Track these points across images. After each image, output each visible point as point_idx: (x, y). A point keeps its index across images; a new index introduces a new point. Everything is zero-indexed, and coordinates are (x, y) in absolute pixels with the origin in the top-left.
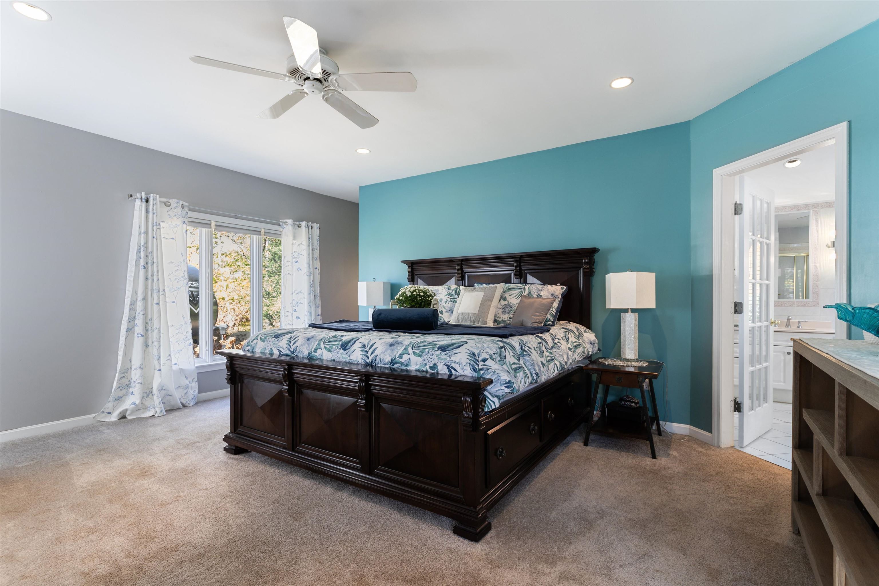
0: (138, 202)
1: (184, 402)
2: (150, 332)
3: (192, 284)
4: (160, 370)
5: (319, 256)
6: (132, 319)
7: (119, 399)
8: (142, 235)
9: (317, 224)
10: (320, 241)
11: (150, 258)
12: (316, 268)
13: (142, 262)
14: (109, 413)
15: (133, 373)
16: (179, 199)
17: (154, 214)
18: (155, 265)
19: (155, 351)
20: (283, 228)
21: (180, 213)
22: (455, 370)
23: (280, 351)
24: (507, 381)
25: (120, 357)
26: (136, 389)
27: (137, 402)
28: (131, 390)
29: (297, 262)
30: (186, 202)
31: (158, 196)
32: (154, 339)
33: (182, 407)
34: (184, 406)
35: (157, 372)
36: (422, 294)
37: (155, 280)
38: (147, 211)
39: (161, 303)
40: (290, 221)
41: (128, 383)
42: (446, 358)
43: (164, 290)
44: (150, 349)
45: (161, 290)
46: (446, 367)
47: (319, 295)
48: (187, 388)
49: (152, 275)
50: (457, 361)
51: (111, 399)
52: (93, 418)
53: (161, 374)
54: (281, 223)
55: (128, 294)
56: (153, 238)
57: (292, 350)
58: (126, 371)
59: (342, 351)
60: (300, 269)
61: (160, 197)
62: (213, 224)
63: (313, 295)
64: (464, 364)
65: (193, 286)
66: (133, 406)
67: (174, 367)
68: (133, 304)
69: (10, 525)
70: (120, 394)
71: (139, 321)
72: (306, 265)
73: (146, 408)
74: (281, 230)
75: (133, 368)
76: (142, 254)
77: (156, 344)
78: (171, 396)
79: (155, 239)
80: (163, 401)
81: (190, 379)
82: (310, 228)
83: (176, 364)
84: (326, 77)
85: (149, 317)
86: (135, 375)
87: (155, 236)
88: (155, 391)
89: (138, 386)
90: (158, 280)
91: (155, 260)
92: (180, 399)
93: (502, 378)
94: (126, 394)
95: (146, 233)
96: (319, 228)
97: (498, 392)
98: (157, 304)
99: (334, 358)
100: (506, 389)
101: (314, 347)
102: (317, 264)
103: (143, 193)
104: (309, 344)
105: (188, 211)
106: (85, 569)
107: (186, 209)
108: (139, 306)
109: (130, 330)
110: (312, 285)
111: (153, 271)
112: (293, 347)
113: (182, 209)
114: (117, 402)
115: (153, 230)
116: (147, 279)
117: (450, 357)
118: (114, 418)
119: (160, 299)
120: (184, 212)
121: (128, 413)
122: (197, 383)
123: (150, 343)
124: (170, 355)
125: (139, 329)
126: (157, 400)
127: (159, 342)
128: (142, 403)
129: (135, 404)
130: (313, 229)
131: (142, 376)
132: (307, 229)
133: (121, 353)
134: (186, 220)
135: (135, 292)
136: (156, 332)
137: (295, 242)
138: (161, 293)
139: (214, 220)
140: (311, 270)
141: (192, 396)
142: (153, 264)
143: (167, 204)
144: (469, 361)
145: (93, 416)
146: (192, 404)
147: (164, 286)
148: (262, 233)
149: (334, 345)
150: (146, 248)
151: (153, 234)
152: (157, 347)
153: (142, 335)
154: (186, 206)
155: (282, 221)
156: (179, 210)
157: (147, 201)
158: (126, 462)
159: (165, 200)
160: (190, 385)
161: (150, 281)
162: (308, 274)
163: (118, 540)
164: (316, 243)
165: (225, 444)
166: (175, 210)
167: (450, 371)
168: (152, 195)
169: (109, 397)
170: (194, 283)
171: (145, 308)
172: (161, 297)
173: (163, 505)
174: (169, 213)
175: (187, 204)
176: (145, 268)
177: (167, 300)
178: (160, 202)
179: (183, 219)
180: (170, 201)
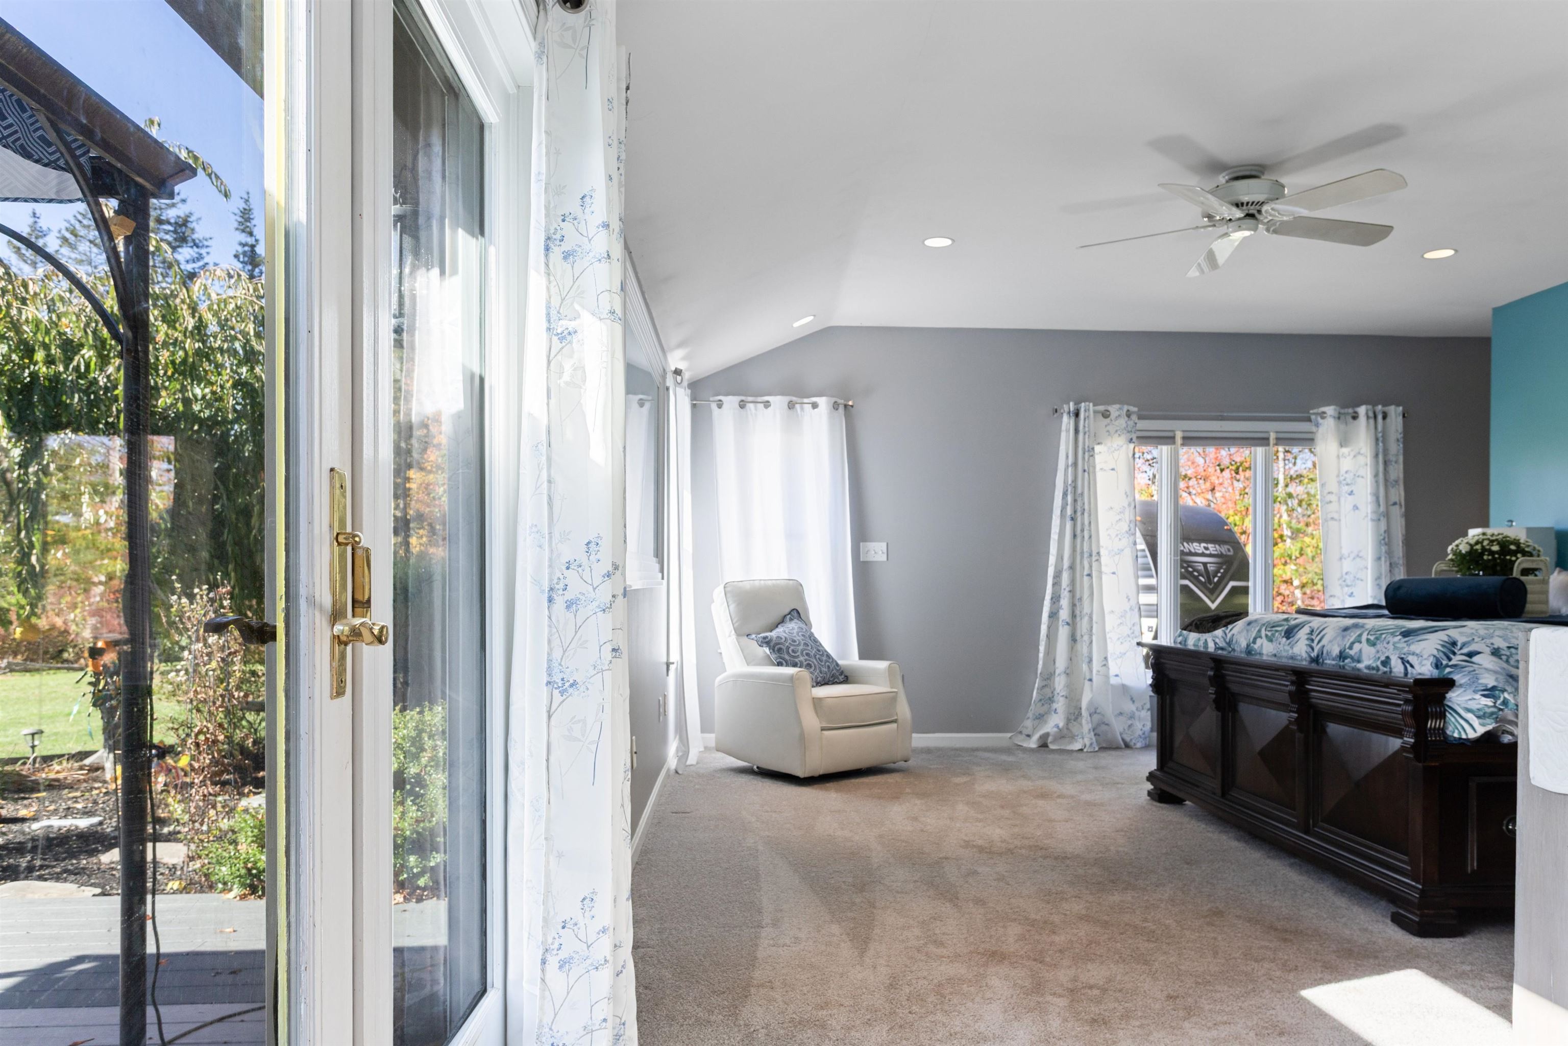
0: (1065, 418)
1: (1128, 739)
2: (1078, 619)
3: (1207, 549)
4: (1090, 680)
5: (1401, 476)
6: (1056, 599)
7: (1041, 718)
8: (1070, 469)
9: (1398, 405)
10: (1404, 443)
11: (1079, 503)
12: (1395, 504)
13: (1069, 511)
14: (1028, 736)
15: (1057, 679)
16: (1122, 403)
17: (1085, 433)
18: (1086, 515)
19: (1085, 650)
20: (1317, 425)
21: (1124, 425)
22: (1412, 666)
23: (1216, 643)
24: (1489, 686)
25: (1041, 655)
26: (1060, 704)
27: (1061, 725)
28: (1055, 706)
29: (1351, 493)
30: (1134, 406)
31: (1091, 404)
32: (1084, 630)
33: (1123, 746)
34: (1127, 746)
35: (1087, 683)
36: (1496, 548)
37: (1086, 537)
38: (1077, 431)
39: (1094, 574)
40: (1330, 410)
41: (1051, 695)
42: (1404, 648)
43: (1098, 553)
44: (1078, 646)
45: (1094, 554)
46: (1400, 661)
47: (1401, 562)
48: (1132, 717)
49: (1082, 531)
50: (1418, 652)
51: (1030, 714)
52: (1010, 738)
53: (1092, 686)
54: (1313, 417)
55: (1052, 560)
56: (1084, 471)
57: (1228, 640)
58: (1049, 677)
59: (1284, 639)
60: (1357, 508)
61: (1094, 405)
62: (1179, 435)
63: (1386, 561)
64: (1425, 656)
65: (1208, 552)
66: (1055, 729)
67: (1113, 681)
68: (1058, 575)
69: (918, 802)
70: (1042, 710)
71: (1065, 602)
72: (1370, 498)
73: (1073, 738)
74: (1314, 429)
75: (1057, 672)
76: (1070, 499)
77: (1086, 638)
78: (1107, 724)
79: (1086, 474)
80: (1096, 731)
81: (1139, 704)
82: (1380, 417)
83: (1117, 676)
85: (1078, 596)
86: (1060, 683)
87: (1086, 468)
88: (1085, 713)
89: (1062, 700)
90: (1090, 537)
91: (1086, 507)
92: (1121, 734)
93: (1480, 681)
94: (1048, 712)
95: (1075, 464)
96: (1404, 416)
97: (1470, 702)
98: (1089, 575)
99: (1275, 652)
100: (1483, 699)
101: (1253, 635)
102: (1398, 493)
103: (1072, 404)
104: (1248, 631)
105: (1137, 421)
106: (966, 839)
107: (1134, 417)
108: (1065, 578)
109: (1053, 615)
110: (1385, 540)
111: (1083, 524)
112: (1229, 636)
113: (1126, 418)
114: (1037, 721)
115: (1084, 458)
116: (1075, 536)
117: (1409, 645)
118: (1033, 744)
119: (1094, 569)
120: (1131, 423)
121: (1050, 739)
122: (1149, 713)
123: (1078, 638)
124: (1106, 658)
125: (1064, 614)
126: (1086, 725)
127: (1091, 635)
128: (1068, 729)
129: (1058, 727)
130: (1388, 420)
131: (1068, 686)
132: (1372, 421)
133: (1042, 648)
134: (1134, 436)
135: (1060, 557)
136: (1086, 619)
137: (1345, 450)
138: (1094, 558)
139: (1179, 428)
140: (1382, 509)
141: (1141, 733)
142: (1083, 514)
143: (1106, 415)
144: (1435, 652)
145: (1009, 735)
146: (1139, 745)
147: (1098, 546)
148: (1272, 441)
149: (1277, 631)
150: (1075, 488)
151: (1083, 464)
152: (1088, 643)
153: (1068, 624)
154: (1134, 413)
155: (1315, 411)
156: (1122, 422)
157: (1077, 415)
158: (1030, 783)
159: (1101, 408)
160: (1137, 713)
161: (1079, 540)
162: (1375, 517)
163: (998, 831)
164: (1396, 448)
165: (1149, 786)
166: (1117, 423)
167: (1406, 668)
168: (1083, 404)
169: (1027, 712)
170: (1210, 546)
171: (1073, 582)
172: (1094, 564)
173: (1050, 821)
174: (1108, 428)
175: (1135, 409)
176: (1072, 519)
177: (1104, 569)
178: (1095, 412)
179: (1129, 436)
180: (1109, 408)
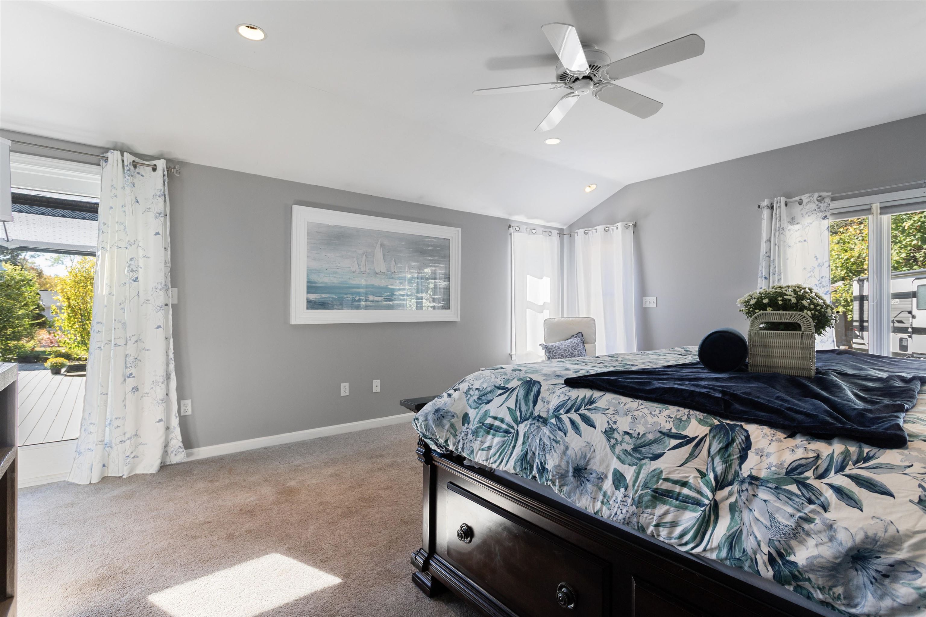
13: (764, 273)
16: (813, 192)
17: (776, 219)
21: (817, 207)
61: (786, 198)
62: (876, 206)
76: (764, 264)
84: (596, 72)
91: (776, 270)
103: (767, 200)
105: (830, 202)
107: (828, 200)
113: (819, 202)
115: (776, 236)
120: (824, 205)
134: (828, 213)
139: (876, 201)
150: (769, 257)
151: (775, 240)
154: (826, 197)
156: (815, 205)
157: (772, 207)
174: (801, 212)
175: (827, 194)
176: (766, 278)
179: (822, 215)
180: (802, 197)
